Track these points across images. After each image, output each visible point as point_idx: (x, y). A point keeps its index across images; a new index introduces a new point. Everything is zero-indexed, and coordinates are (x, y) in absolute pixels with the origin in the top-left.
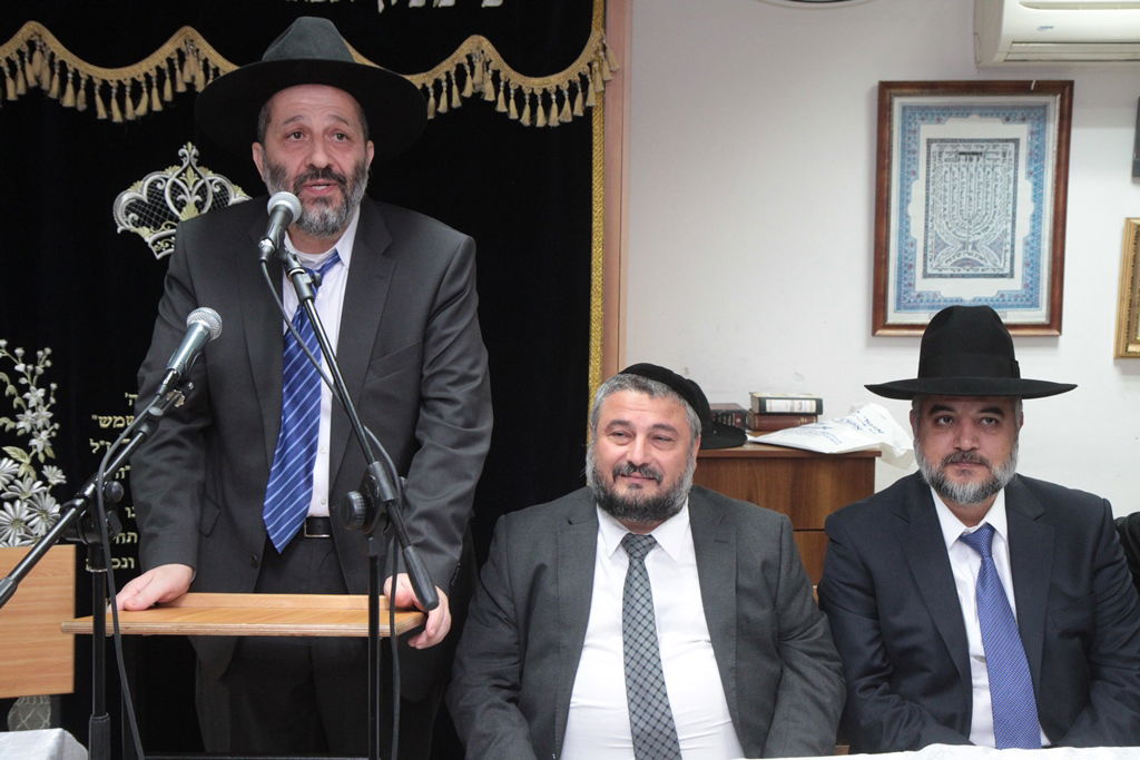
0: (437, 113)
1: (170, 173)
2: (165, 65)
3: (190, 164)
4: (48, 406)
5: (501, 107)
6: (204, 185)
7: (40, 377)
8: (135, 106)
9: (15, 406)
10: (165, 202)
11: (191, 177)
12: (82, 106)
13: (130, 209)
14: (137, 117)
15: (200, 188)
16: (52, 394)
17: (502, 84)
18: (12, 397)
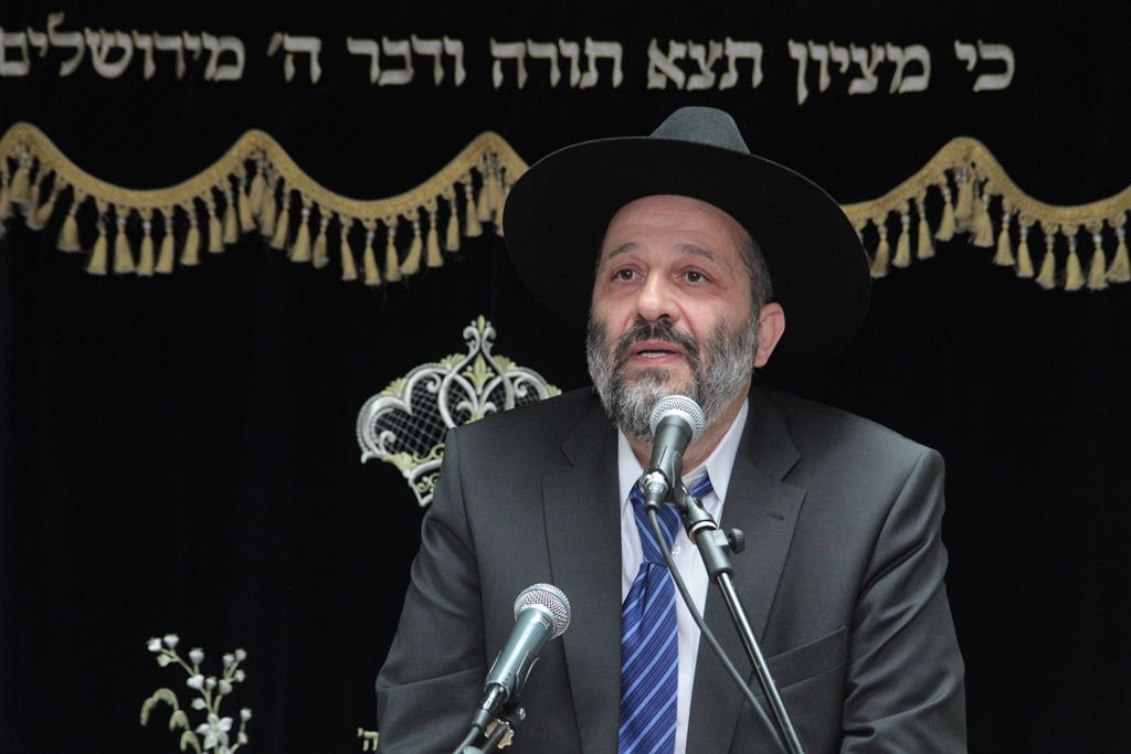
0: (891, 267)
1: (449, 366)
2: (451, 195)
3: (480, 351)
4: (235, 747)
5: (1003, 257)
6: (501, 386)
7: (226, 698)
8: (401, 260)
9: (183, 746)
10: (438, 412)
11: (480, 372)
12: (320, 260)
13: (383, 423)
14: (403, 277)
15: (495, 390)
16: (243, 727)
17: (1006, 218)
18: (180, 731)
